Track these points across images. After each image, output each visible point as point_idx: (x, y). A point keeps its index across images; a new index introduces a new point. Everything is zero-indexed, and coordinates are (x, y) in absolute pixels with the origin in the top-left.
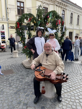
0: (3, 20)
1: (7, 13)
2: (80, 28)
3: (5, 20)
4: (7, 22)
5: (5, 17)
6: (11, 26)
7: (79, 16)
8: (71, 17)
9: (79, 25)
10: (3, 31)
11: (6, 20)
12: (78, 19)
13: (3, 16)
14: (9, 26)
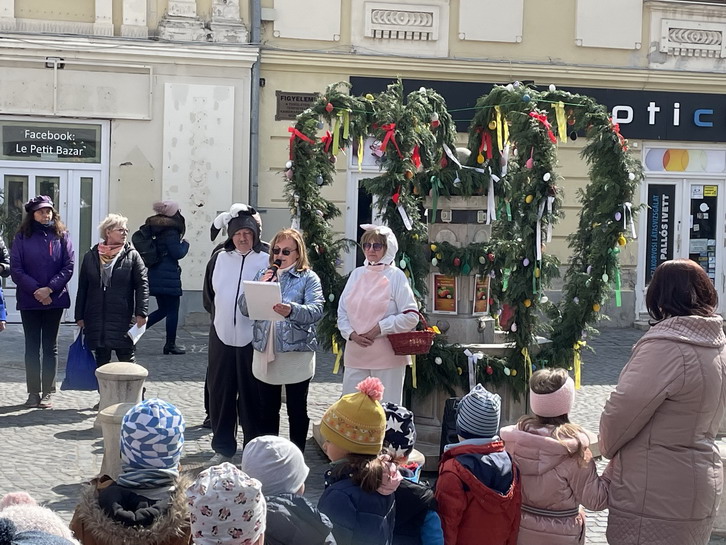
5: (235, 12)
11: (243, 37)
14: (265, 88)
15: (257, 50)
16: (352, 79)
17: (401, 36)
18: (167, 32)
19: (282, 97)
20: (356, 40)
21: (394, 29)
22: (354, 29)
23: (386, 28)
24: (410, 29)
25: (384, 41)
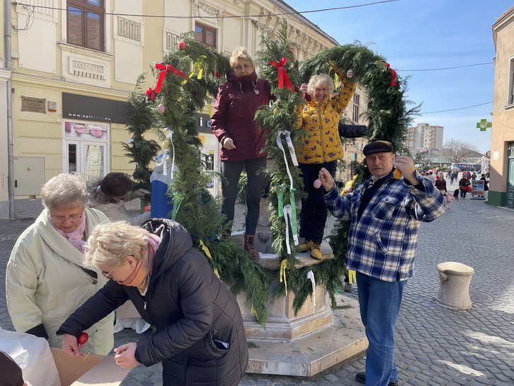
1: (9, 30)
4: (7, 74)
14: (15, 94)
15: (10, 72)
16: (64, 94)
17: (88, 75)
19: (24, 99)
20: (65, 74)
21: (85, 71)
22: (64, 68)
23: (81, 71)
24: (93, 73)
25: (80, 77)
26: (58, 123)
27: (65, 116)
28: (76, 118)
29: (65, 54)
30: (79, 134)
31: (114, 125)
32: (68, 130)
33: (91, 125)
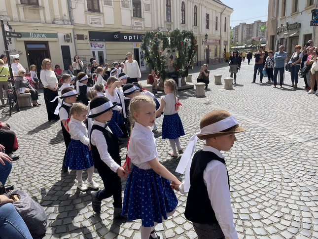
0: (66, 23)
1: (70, 9)
2: (199, 32)
3: (68, 24)
4: (72, 27)
5: (67, 18)
6: (78, 35)
7: (195, 7)
8: (183, 10)
9: (198, 25)
10: (66, 44)
11: (70, 23)
12: (195, 14)
13: (63, 14)
16: (89, 32)
18: (56, 22)
20: (89, 24)
22: (88, 22)
23: (94, 22)
24: (97, 22)
25: (93, 24)
26: (88, 43)
27: (90, 40)
28: (94, 41)
29: (88, 16)
30: (95, 47)
31: (106, 42)
32: (92, 46)
33: (99, 43)
